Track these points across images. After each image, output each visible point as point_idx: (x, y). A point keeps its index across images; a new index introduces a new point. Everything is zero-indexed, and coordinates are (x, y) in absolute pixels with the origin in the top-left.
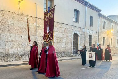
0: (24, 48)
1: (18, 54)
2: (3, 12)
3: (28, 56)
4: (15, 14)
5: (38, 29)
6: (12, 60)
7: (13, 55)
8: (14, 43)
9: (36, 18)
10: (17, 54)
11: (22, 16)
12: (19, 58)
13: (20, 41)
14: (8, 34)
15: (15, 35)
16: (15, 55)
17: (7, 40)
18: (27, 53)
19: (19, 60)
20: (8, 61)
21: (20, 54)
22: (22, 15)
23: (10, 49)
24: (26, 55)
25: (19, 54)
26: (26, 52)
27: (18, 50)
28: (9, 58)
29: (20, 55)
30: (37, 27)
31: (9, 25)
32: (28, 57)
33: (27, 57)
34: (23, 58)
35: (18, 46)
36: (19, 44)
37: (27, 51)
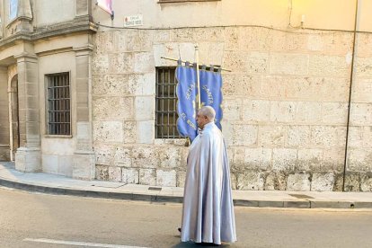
0: (296, 147)
1: (274, 167)
2: (236, 29)
3: (308, 176)
4: (275, 31)
5: (361, 74)
6: (250, 186)
7: (257, 170)
8: (261, 128)
9: (355, 32)
10: (269, 167)
11: (298, 34)
12: (275, 181)
13: (285, 124)
14: (245, 101)
15: (268, 102)
16: (263, 170)
17: (241, 119)
18: (307, 168)
19: (277, 187)
20: (237, 188)
21: (282, 168)
22: (300, 30)
23: (247, 150)
24: (302, 173)
25: (278, 169)
26: (302, 162)
27: (273, 153)
28: (241, 177)
29: (281, 172)
30: (357, 69)
31: (250, 72)
32: (310, 179)
33: (306, 181)
34: (289, 184)
35: (276, 142)
36: (278, 134)
37: (307, 158)
